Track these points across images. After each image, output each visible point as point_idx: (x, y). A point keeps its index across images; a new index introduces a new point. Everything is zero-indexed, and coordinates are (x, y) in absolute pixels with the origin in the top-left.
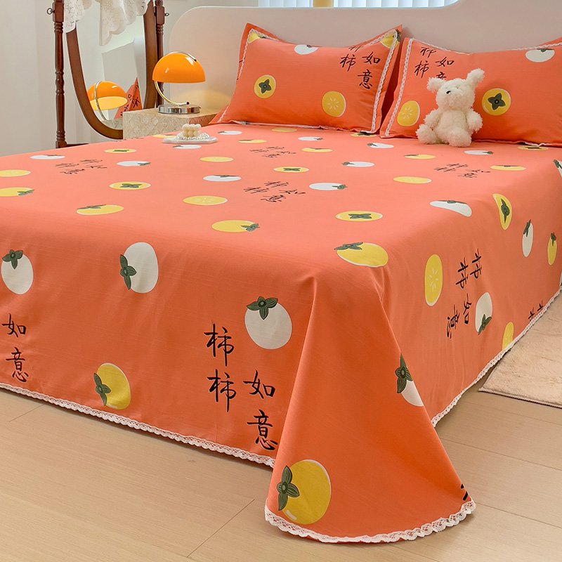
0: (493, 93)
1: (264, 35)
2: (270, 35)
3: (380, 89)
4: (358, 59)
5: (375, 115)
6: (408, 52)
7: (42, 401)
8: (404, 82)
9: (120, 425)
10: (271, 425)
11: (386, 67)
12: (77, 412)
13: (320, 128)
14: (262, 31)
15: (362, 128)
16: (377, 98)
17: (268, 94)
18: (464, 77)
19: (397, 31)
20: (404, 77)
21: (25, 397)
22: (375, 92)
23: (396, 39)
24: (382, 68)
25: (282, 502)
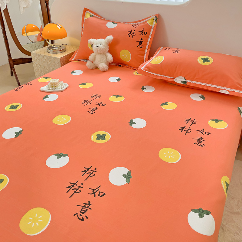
2: (96, 14)
3: (147, 48)
4: (137, 33)
5: (144, 61)
11: (150, 36)
14: (91, 12)
16: (146, 52)
19: (156, 17)
22: (145, 49)
23: (155, 21)
24: (148, 37)
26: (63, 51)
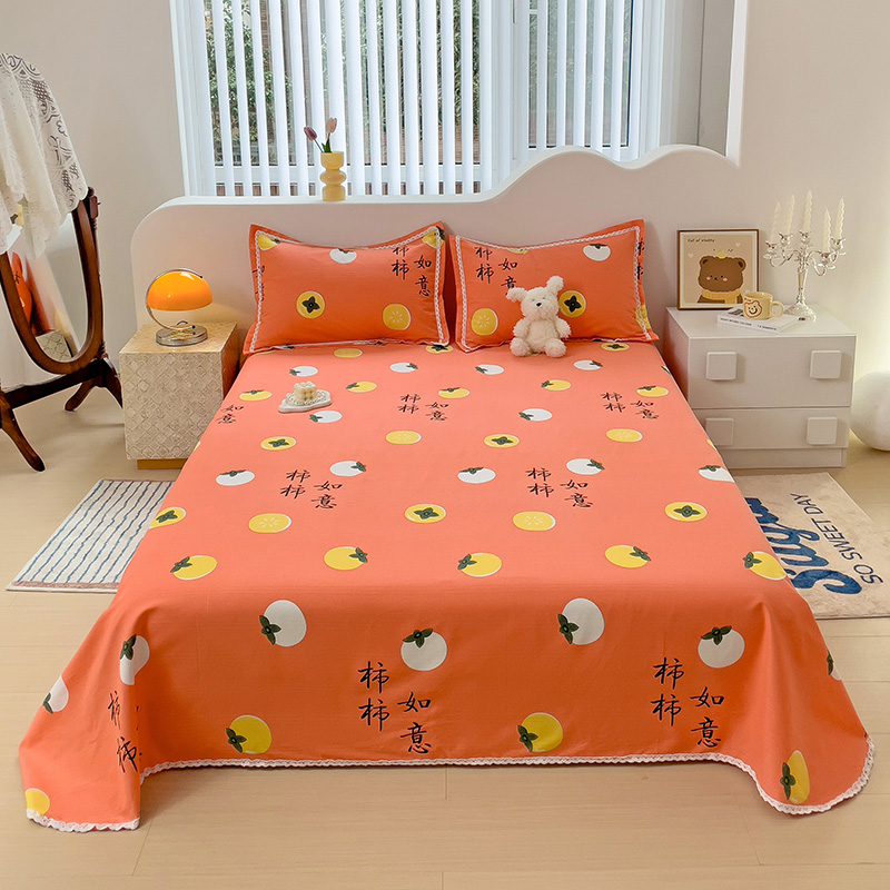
0: (568, 296)
1: (276, 238)
2: (282, 236)
3: (436, 293)
4: (410, 264)
5: (438, 324)
6: (459, 252)
7: (446, 765)
8: (464, 285)
9: (548, 765)
10: (717, 727)
11: (438, 270)
14: (269, 231)
15: (430, 339)
16: (436, 305)
17: (316, 313)
19: (439, 228)
20: (463, 281)
21: (423, 766)
22: (433, 297)
23: (438, 237)
24: (434, 271)
25: (788, 792)
26: (204, 337)
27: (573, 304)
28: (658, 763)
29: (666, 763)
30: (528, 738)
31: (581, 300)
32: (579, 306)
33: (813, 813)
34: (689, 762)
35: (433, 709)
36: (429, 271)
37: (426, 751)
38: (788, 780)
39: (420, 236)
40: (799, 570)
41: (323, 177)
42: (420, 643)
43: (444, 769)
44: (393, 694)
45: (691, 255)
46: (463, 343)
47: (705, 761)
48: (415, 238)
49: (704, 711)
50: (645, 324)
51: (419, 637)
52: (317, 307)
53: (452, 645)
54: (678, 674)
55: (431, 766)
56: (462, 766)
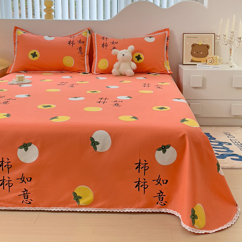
0: (137, 54)
1: (24, 32)
2: (27, 31)
3: (86, 54)
4: (75, 42)
5: (86, 65)
6: (96, 39)
7: (40, 211)
8: (96, 51)
9: (87, 212)
10: (165, 195)
11: (87, 45)
12: (62, 211)
13: (62, 72)
14: (22, 30)
15: (82, 71)
16: (85, 58)
17: (36, 58)
18: (127, 49)
19: (88, 30)
20: (96, 49)
21: (29, 211)
22: (84, 55)
23: (88, 33)
25: (194, 222)
27: (139, 58)
28: (138, 213)
29: (142, 213)
30: (77, 198)
31: (142, 56)
32: (141, 59)
33: (206, 233)
34: (153, 213)
35: (33, 182)
36: (83, 45)
37: (30, 203)
38: (194, 217)
39: (81, 33)
40: (220, 153)
41: (45, 10)
42: (26, 150)
43: (39, 213)
44: (15, 174)
45: (188, 43)
46: (95, 72)
47: (160, 213)
48: (79, 34)
49: (159, 188)
50: (168, 68)
51: (26, 147)
52: (37, 56)
53: (41, 151)
54: (146, 168)
55: (33, 211)
56: (47, 211)
